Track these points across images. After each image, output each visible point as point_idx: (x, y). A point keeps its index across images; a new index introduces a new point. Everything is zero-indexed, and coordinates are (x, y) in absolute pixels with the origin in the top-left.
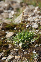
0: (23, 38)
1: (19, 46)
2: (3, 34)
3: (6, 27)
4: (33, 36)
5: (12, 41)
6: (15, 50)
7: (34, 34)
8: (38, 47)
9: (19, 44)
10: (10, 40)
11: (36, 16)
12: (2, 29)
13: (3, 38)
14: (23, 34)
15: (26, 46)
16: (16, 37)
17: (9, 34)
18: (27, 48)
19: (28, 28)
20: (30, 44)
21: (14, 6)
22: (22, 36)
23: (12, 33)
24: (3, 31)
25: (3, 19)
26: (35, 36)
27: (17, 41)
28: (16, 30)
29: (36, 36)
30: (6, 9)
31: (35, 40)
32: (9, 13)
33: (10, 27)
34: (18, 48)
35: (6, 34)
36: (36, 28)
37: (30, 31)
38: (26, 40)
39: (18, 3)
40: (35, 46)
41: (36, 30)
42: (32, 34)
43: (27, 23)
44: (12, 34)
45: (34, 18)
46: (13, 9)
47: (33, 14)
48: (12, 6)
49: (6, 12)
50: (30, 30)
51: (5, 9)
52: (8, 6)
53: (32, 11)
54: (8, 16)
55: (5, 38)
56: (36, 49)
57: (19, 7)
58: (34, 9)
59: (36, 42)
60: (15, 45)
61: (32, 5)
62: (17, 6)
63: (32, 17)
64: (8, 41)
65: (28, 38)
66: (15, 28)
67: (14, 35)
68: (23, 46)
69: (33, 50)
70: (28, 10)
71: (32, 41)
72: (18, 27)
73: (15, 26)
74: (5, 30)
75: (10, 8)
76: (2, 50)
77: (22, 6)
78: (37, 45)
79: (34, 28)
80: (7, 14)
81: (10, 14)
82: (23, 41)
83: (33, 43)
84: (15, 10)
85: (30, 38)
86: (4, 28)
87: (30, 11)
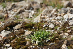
0: (40, 37)
1: (36, 44)
2: (22, 32)
3: (25, 26)
4: (48, 35)
5: (30, 38)
6: (31, 47)
7: (50, 33)
8: (52, 45)
9: (35, 42)
10: (28, 38)
11: (53, 17)
12: (22, 28)
13: (21, 36)
14: (40, 33)
15: (42, 43)
16: (33, 35)
17: (28, 32)
18: (42, 46)
19: (45, 27)
20: (46, 42)
21: (35, 6)
22: (39, 34)
23: (30, 31)
24: (22, 29)
25: (24, 18)
26: (50, 35)
27: (34, 39)
28: (34, 29)
29: (52, 36)
30: (27, 9)
31: (50, 39)
32: (29, 12)
33: (29, 26)
34: (34, 45)
35: (25, 32)
36: (52, 28)
37: (47, 31)
38: (42, 39)
39: (38, 3)
40: (50, 44)
41: (52, 30)
42: (48, 33)
43: (44, 23)
44: (30, 33)
45: (51, 18)
46: (33, 9)
47: (50, 15)
48: (32, 6)
49: (27, 12)
50: (46, 29)
51: (25, 9)
52: (29, 6)
53: (50, 12)
54: (29, 15)
55: (24, 36)
56: (50, 47)
57: (39, 7)
58: (52, 11)
59: (51, 41)
60: (32, 42)
61: (51, 6)
62: (37, 6)
63: (50, 18)
64: (26, 39)
65: (44, 36)
66: (33, 28)
67: (32, 34)
68: (39, 43)
69: (48, 48)
70: (46, 11)
71: (48, 40)
72: (36, 26)
73: (33, 25)
74: (24, 29)
75: (30, 8)
76: (20, 46)
77: (42, 7)
78: (52, 43)
79: (51, 28)
80: (27, 13)
81: (30, 14)
82: (39, 39)
83: (48, 41)
84: (35, 10)
85: (45, 37)
86: (23, 26)
87: (48, 12)
